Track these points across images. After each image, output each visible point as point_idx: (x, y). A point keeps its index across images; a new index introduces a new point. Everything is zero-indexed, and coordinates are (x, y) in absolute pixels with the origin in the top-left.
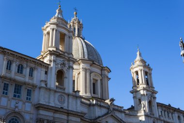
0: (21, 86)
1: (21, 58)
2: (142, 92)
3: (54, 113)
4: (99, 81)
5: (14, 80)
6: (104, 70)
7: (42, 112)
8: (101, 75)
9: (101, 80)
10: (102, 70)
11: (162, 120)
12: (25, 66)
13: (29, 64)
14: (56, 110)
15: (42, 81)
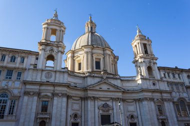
0: (12, 71)
1: (13, 51)
2: (140, 61)
3: (40, 86)
4: (102, 59)
5: (6, 67)
6: (106, 50)
7: (28, 87)
8: (104, 54)
9: (104, 58)
10: (104, 51)
11: (164, 81)
12: (17, 56)
13: (20, 55)
14: (41, 84)
15: (31, 65)
